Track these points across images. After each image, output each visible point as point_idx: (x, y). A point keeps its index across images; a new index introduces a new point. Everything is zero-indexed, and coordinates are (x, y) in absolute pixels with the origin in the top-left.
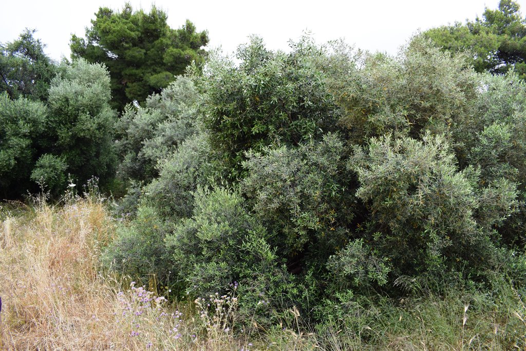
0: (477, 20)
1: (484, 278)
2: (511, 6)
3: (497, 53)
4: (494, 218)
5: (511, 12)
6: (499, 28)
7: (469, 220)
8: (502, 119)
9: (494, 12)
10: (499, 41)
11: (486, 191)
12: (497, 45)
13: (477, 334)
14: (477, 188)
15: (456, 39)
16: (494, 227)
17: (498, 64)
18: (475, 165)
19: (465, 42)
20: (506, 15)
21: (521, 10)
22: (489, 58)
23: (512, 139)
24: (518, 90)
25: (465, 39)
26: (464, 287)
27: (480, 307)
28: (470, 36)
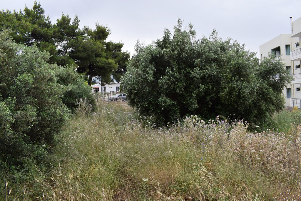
0: (21, 12)
1: (20, 163)
2: (40, 10)
3: (31, 34)
4: (24, 127)
5: (39, 13)
6: (33, 20)
7: (8, 130)
8: (29, 72)
9: (31, 10)
10: (32, 27)
11: (19, 112)
12: (31, 29)
13: (18, 197)
14: (14, 111)
15: (7, 20)
16: (24, 132)
17: (31, 40)
18: (12, 97)
19: (12, 24)
20: (37, 14)
21: (45, 13)
22: (26, 36)
23: (34, 83)
24: (38, 56)
25: (12, 22)
26: (9, 170)
27: (18, 180)
28: (15, 20)
